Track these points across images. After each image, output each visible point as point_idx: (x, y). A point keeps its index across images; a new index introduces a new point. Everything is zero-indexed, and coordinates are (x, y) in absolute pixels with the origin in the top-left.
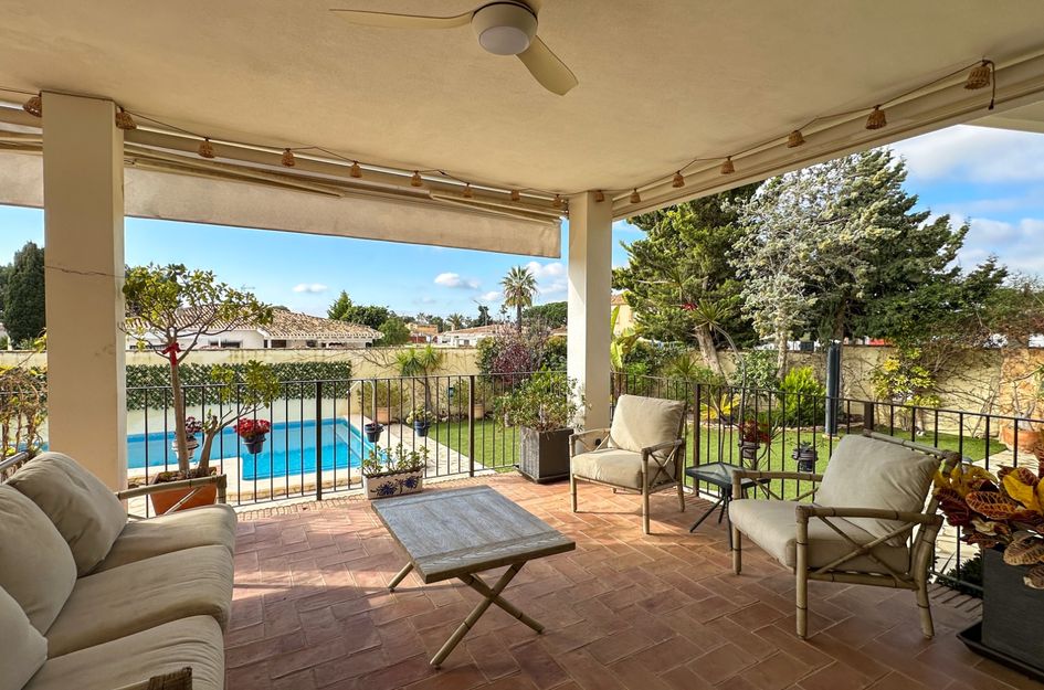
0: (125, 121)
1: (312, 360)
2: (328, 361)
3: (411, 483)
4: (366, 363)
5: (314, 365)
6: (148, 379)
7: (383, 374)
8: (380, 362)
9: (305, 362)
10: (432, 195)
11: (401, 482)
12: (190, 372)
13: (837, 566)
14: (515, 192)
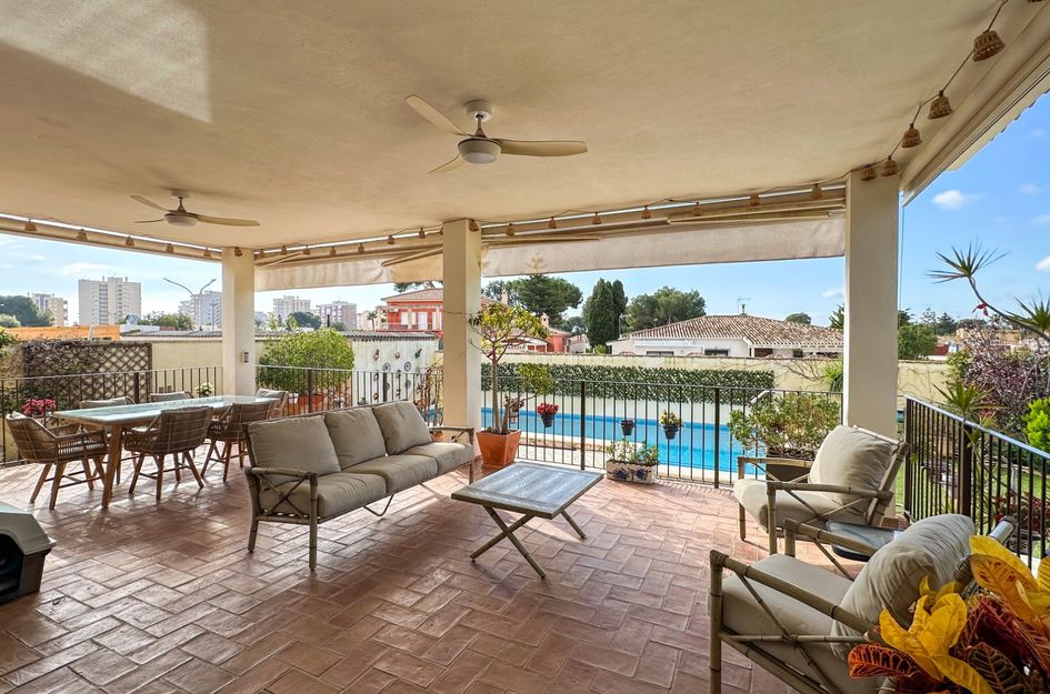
0: (473, 226)
1: (734, 368)
2: (749, 370)
3: (640, 474)
4: (791, 374)
5: (735, 374)
6: (612, 376)
7: (808, 386)
8: (807, 374)
9: (727, 370)
10: (669, 221)
11: (633, 472)
12: (637, 373)
13: (756, 640)
14: (755, 196)
